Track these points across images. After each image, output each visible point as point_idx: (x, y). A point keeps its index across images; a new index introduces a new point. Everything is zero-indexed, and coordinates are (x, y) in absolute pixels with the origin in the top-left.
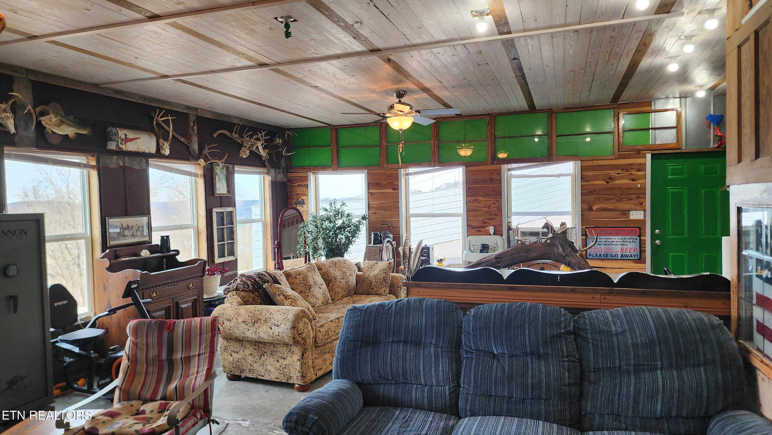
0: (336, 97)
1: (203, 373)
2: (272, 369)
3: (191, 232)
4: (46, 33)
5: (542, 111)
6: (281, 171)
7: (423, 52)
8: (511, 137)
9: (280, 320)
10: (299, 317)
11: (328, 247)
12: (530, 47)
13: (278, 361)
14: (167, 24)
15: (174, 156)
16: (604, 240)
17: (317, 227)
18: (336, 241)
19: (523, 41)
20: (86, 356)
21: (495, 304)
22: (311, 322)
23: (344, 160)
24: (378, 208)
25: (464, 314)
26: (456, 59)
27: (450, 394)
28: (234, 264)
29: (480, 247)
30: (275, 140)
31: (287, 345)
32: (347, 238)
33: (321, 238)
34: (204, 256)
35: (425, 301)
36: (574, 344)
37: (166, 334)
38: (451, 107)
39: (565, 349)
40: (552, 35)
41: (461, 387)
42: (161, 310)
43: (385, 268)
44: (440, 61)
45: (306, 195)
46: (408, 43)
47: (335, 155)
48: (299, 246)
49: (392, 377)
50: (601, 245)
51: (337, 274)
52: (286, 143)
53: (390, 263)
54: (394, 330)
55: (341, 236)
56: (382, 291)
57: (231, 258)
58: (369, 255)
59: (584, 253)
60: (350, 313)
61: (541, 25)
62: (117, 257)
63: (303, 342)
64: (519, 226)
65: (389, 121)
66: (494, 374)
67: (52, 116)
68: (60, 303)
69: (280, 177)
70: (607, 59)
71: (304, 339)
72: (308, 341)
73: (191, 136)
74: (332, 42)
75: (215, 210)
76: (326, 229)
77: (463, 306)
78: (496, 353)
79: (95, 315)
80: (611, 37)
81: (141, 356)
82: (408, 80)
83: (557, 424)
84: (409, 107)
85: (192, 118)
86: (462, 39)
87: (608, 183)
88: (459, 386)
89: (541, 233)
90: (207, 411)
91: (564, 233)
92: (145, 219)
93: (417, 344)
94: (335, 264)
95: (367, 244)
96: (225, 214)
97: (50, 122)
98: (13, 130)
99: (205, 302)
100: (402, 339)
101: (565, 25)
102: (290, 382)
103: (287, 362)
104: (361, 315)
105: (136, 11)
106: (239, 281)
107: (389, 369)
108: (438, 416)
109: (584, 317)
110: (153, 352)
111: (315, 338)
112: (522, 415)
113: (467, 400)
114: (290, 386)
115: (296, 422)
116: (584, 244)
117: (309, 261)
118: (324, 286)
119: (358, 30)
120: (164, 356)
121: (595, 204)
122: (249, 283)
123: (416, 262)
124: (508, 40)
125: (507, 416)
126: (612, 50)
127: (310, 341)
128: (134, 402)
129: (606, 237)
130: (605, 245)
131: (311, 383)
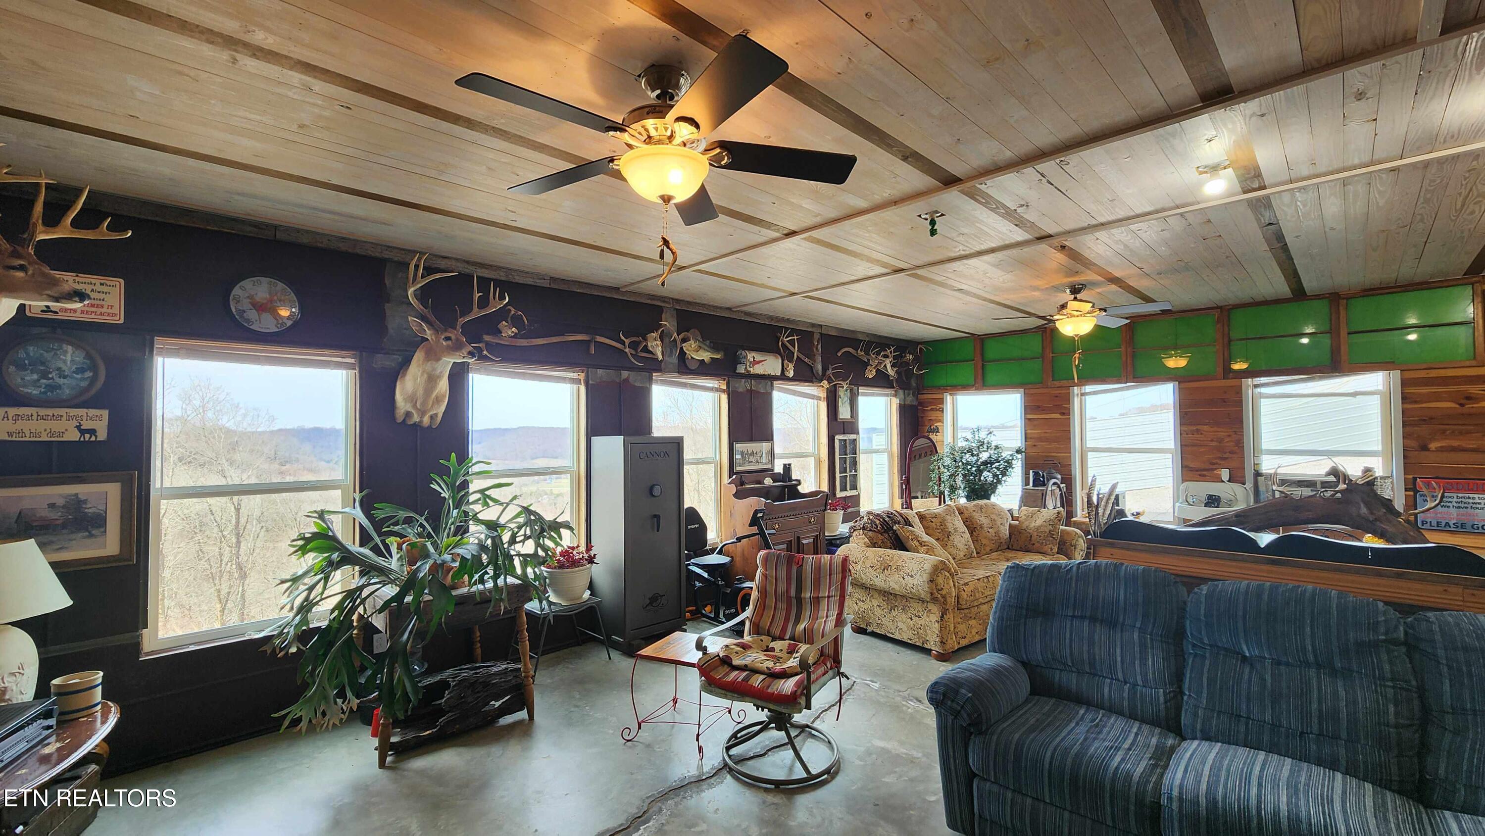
0: (985, 299)
1: (833, 618)
2: (905, 629)
3: (812, 461)
4: (693, 263)
5: (1318, 297)
6: (911, 392)
7: (1114, 231)
8: (1260, 338)
9: (915, 570)
10: (939, 569)
11: (969, 487)
12: (1299, 203)
13: (912, 619)
14: (802, 239)
15: (799, 378)
16: (1455, 499)
17: (955, 461)
18: (980, 480)
19: (1286, 198)
20: (714, 582)
21: (1246, 582)
22: (953, 578)
23: (991, 377)
24: (1040, 439)
25: (1189, 592)
26: (1167, 234)
27: (1166, 702)
28: (856, 500)
29: (1204, 499)
30: (905, 356)
31: (922, 601)
32: (995, 476)
33: (960, 475)
34: (825, 488)
35: (1124, 568)
36: (1407, 660)
37: (794, 569)
38: (1156, 302)
39: (1387, 667)
40: (1345, 182)
41: (1185, 694)
42: (783, 543)
43: (1052, 518)
44: (1141, 241)
45: (941, 421)
46: (1093, 222)
47: (980, 371)
48: (931, 483)
49: (1073, 663)
50: (1448, 507)
51: (984, 520)
52: (917, 359)
53: (1058, 513)
54: (1075, 600)
55: (988, 473)
56: (1047, 548)
57: (854, 493)
58: (1027, 499)
59: (1412, 518)
60: (1010, 572)
61: (1323, 169)
62: (742, 483)
63: (942, 600)
64: (1279, 471)
65: (1058, 324)
66: (1245, 686)
67: (692, 342)
68: (692, 527)
69: (910, 400)
70: (1459, 206)
71: (944, 597)
72: (949, 600)
73: (815, 355)
74: (986, 234)
75: (837, 437)
76: (968, 464)
77: (1185, 580)
78: (1248, 654)
79: (721, 542)
80: (1469, 171)
81: (771, 589)
82: (1089, 269)
83: (1372, 784)
84: (1091, 305)
85: (817, 336)
86: (1178, 207)
87: (1462, 405)
88: (1182, 693)
89: (1319, 485)
90: (837, 662)
91: (1371, 484)
92: (765, 446)
93: (1112, 624)
94: (981, 508)
95: (1022, 486)
96: (848, 441)
97: (690, 348)
98: (660, 358)
99: (826, 540)
100: (1088, 614)
101: (1372, 163)
102: (926, 646)
103: (922, 622)
104: (1026, 576)
105: (774, 230)
106: (865, 519)
107: (1068, 651)
108: (1146, 728)
109: (1428, 621)
110: (782, 587)
111: (958, 597)
112: (1302, 757)
113: (1196, 715)
114: (928, 652)
115: (944, 695)
116: (1412, 503)
117: (944, 502)
118: (967, 535)
119: (1022, 215)
120: (793, 593)
121: (1432, 440)
122: (878, 522)
123: (1108, 512)
124: (1258, 199)
125: (1270, 752)
126: (1471, 190)
127: (952, 601)
128: (763, 637)
129: (1460, 495)
130: (1459, 507)
131: (952, 652)
